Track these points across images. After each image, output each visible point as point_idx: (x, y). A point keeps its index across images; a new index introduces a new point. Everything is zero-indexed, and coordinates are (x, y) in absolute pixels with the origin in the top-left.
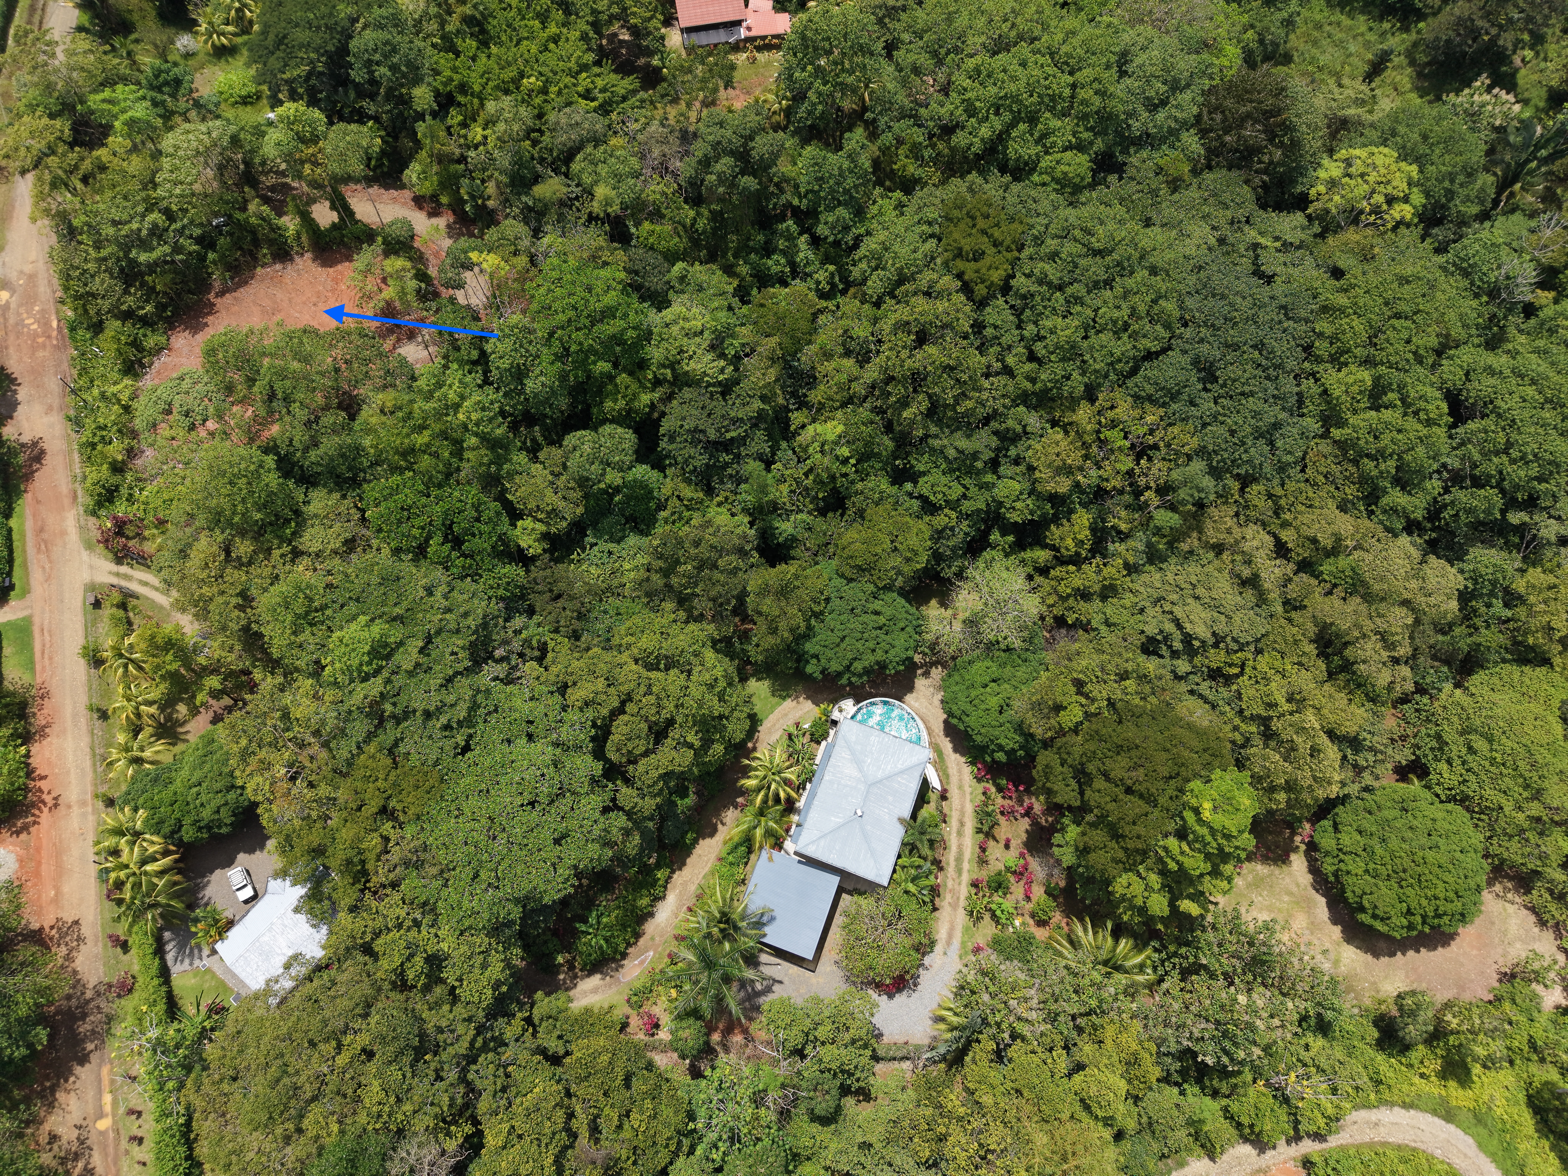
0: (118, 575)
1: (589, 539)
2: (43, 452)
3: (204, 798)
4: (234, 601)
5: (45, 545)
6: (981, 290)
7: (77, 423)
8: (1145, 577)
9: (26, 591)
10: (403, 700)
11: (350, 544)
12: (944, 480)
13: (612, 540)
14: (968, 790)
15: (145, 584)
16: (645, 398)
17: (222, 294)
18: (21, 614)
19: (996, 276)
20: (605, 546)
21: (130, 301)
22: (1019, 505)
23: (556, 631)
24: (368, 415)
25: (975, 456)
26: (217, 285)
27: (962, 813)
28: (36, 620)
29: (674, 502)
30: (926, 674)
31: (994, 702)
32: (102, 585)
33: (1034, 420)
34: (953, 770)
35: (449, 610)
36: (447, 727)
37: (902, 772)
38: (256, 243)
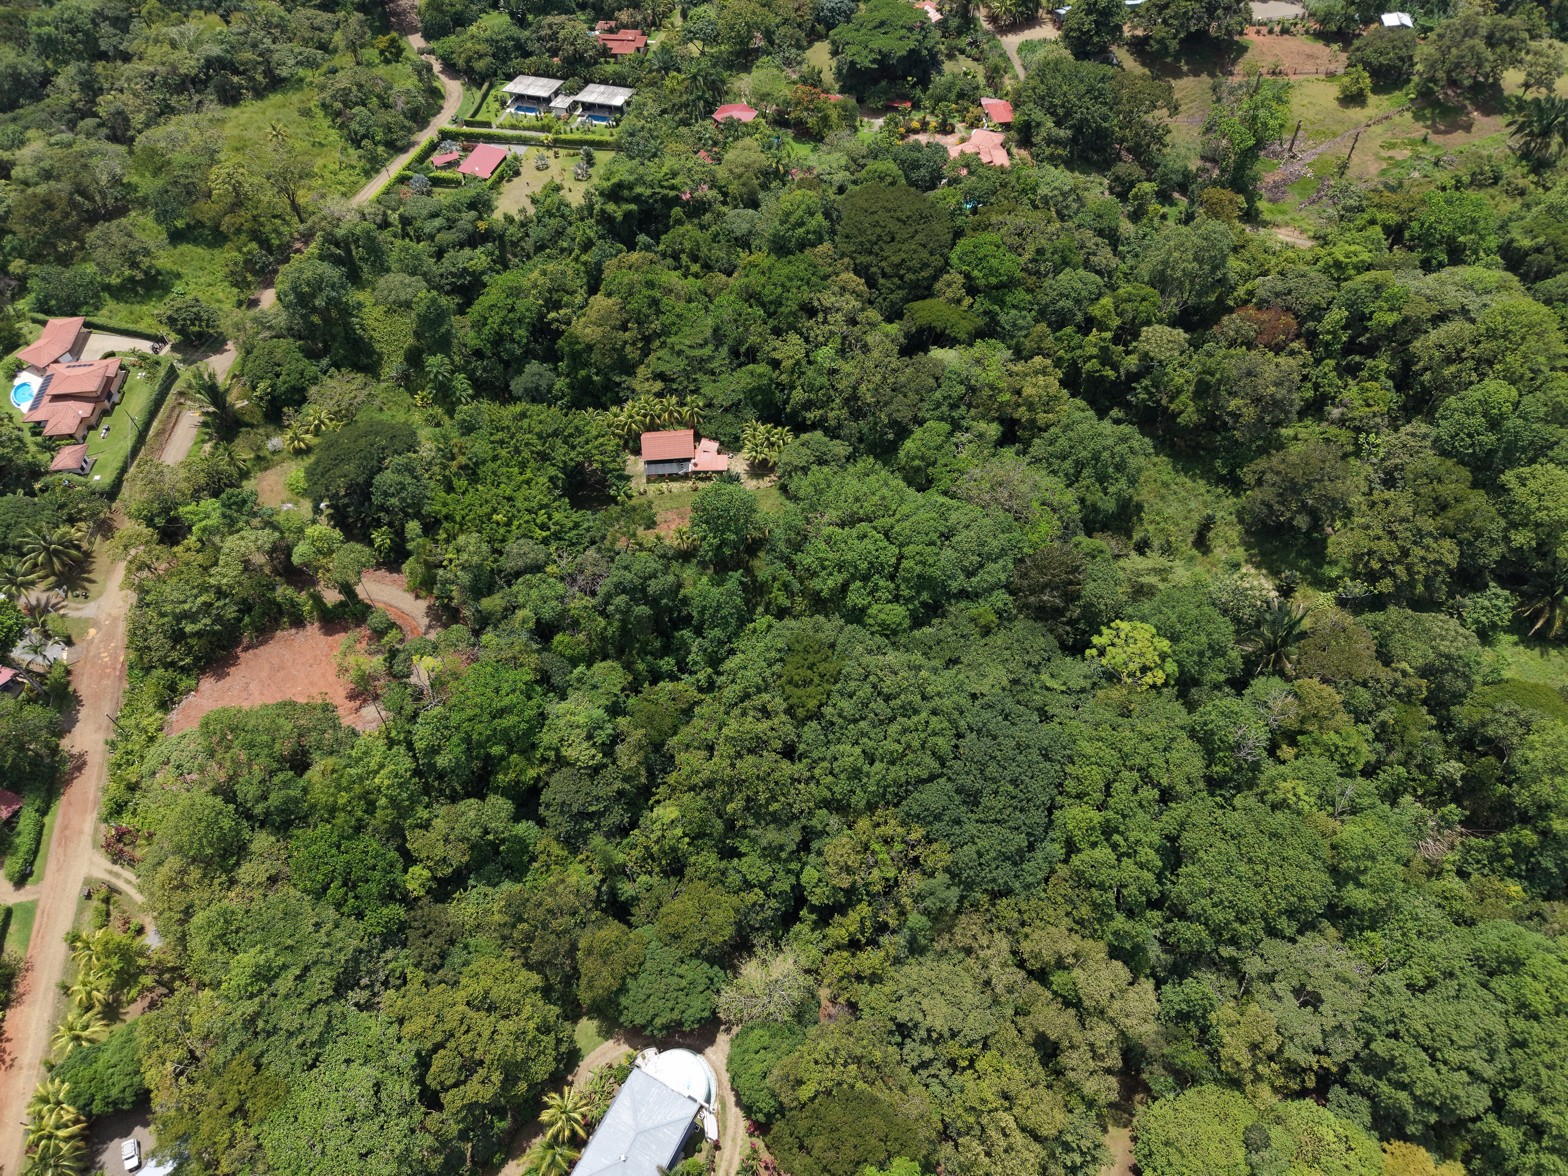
0: (111, 872)
1: (471, 882)
2: (85, 763)
3: (115, 1078)
4: (178, 916)
5: (65, 841)
6: (801, 713)
7: (113, 745)
8: (906, 969)
9: (41, 878)
10: (273, 1019)
11: (273, 880)
12: (759, 862)
13: (489, 884)
14: (739, 1142)
15: (129, 882)
16: (532, 773)
17: (246, 649)
18: (31, 898)
19: (812, 704)
20: (482, 888)
21: (174, 655)
22: (818, 891)
23: (417, 965)
24: (314, 774)
25: (781, 848)
26: (246, 641)
27: (730, 1164)
28: (41, 904)
29: (543, 858)
30: (728, 1030)
31: (758, 1068)
32: (97, 880)
33: (835, 821)
34: (731, 1123)
35: (328, 945)
36: (302, 1046)
37: (669, 1124)
38: (281, 612)
